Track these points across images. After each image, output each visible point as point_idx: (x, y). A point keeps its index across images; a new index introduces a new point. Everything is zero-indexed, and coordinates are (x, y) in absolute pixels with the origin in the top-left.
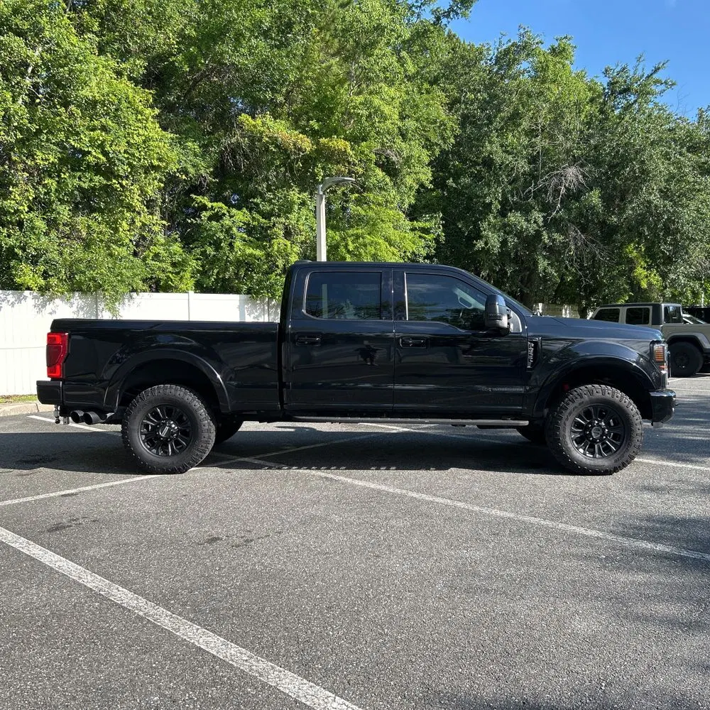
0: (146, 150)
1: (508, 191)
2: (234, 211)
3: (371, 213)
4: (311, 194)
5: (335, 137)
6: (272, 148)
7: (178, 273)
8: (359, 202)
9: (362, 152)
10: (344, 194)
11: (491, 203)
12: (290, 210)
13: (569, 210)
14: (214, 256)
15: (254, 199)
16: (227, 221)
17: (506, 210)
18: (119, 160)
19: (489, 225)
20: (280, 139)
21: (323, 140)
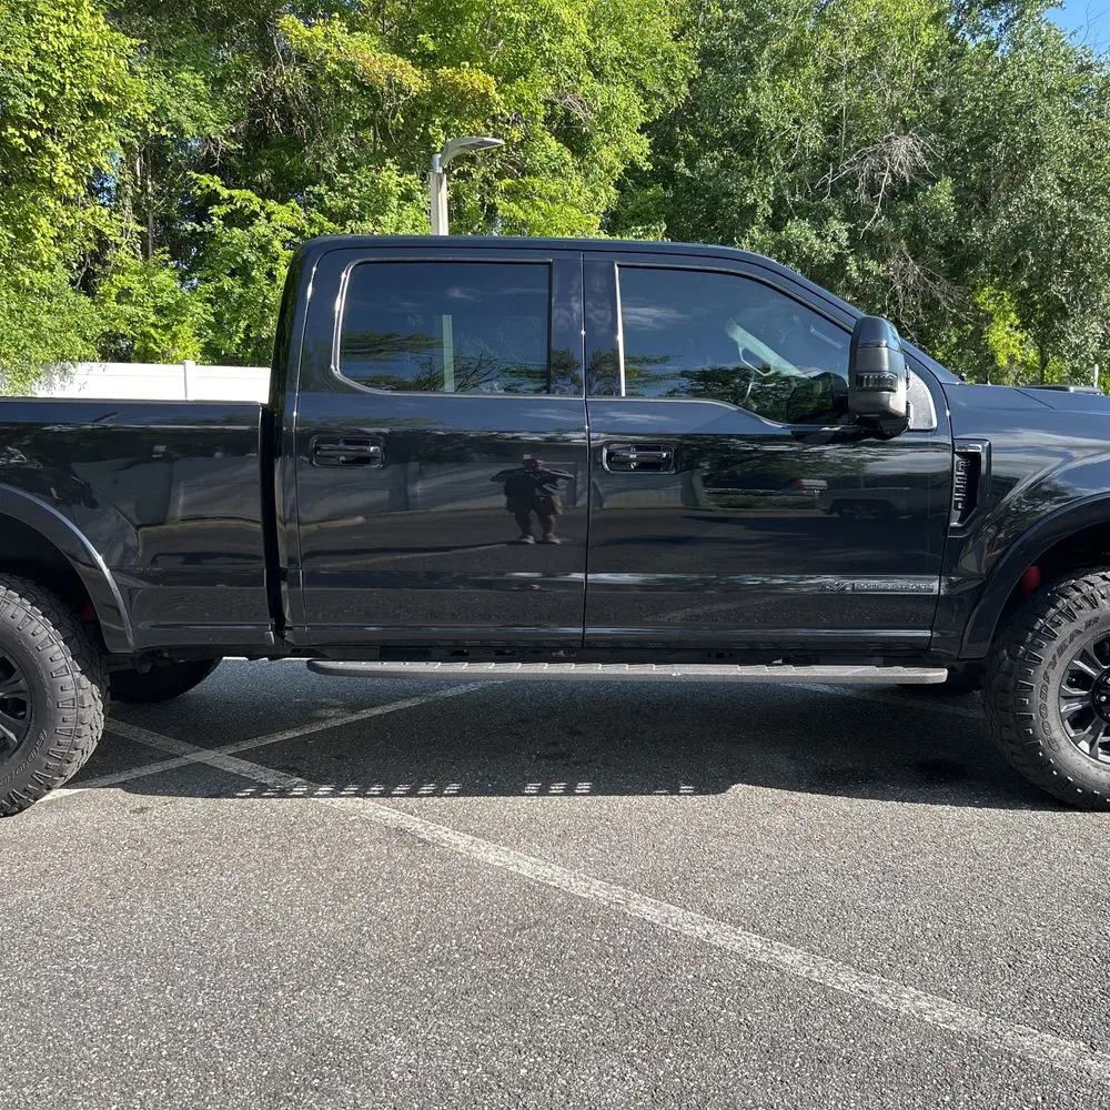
0: (76, 66)
1: (784, 185)
2: (272, 205)
3: (535, 216)
4: (423, 176)
5: (467, 64)
6: (345, 85)
7: (167, 328)
8: (512, 194)
9: (520, 100)
10: (486, 180)
11: (755, 206)
12: (381, 208)
13: (896, 219)
14: (241, 296)
15: (314, 185)
16: (261, 228)
17: (780, 219)
18: (18, 85)
19: (752, 244)
20: (360, 67)
21: (445, 71)
